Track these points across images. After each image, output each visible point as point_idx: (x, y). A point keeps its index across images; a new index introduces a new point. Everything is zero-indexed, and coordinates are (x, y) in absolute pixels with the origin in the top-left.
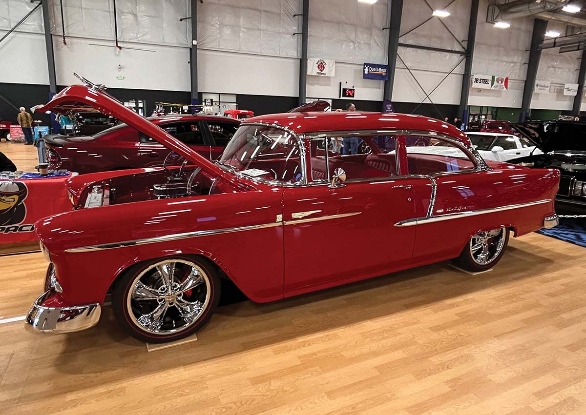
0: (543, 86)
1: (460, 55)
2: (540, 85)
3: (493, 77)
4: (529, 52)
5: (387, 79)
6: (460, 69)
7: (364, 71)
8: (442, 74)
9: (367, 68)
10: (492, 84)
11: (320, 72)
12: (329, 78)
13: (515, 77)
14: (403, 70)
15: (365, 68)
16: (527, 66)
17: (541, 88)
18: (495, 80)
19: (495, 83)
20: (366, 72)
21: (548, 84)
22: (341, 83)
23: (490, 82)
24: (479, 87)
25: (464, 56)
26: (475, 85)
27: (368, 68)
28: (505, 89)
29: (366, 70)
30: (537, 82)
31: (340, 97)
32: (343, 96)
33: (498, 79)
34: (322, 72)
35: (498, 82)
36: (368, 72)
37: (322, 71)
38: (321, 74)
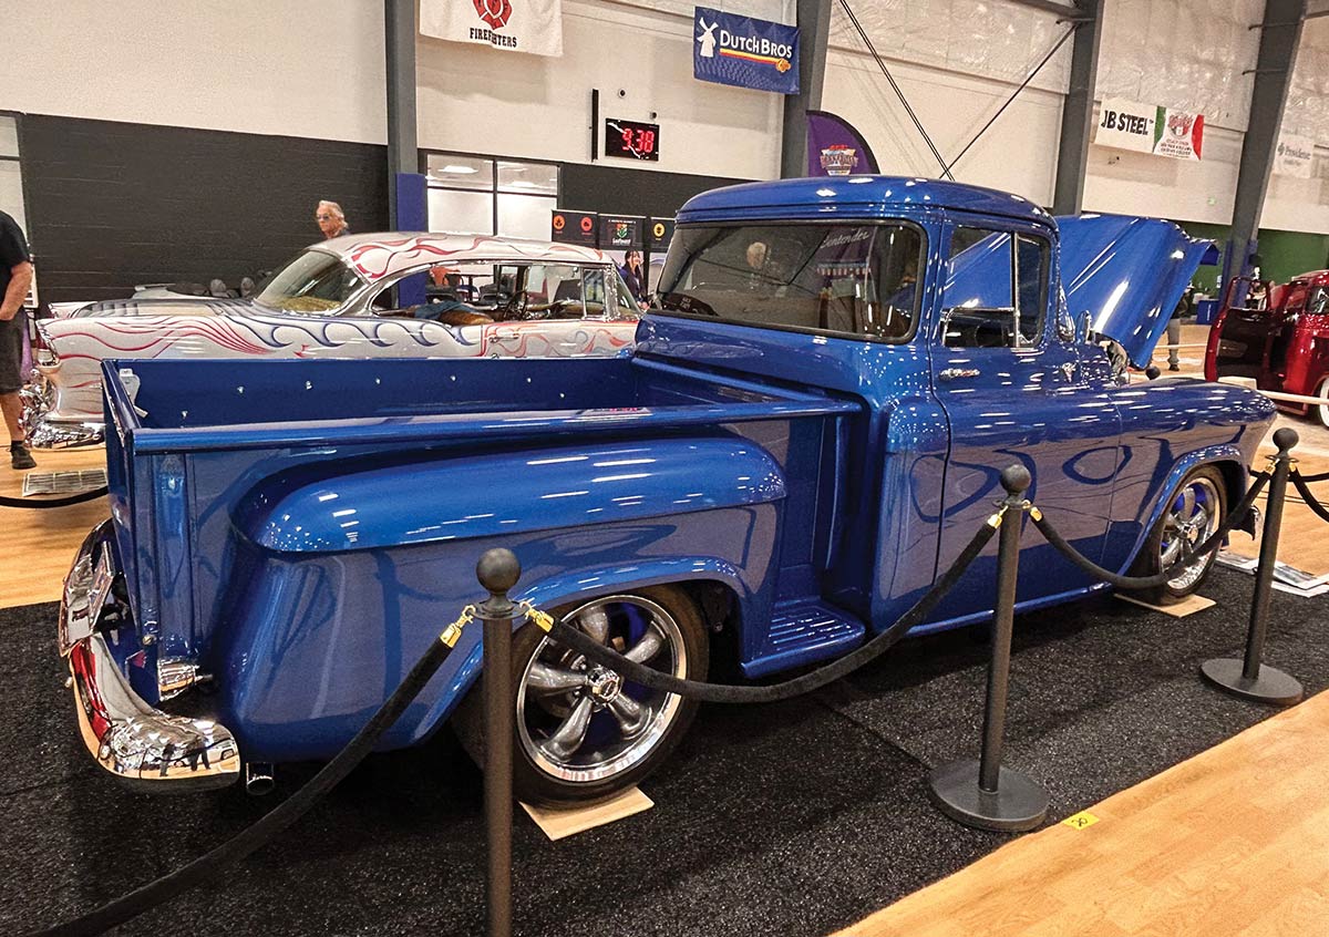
0: (1294, 153)
1: (1054, 18)
2: (1288, 150)
3: (1161, 111)
4: (1258, 31)
5: (794, 88)
6: (1056, 75)
7: (698, 45)
8: (998, 89)
9: (709, 32)
10: (1158, 135)
11: (489, 27)
12: (536, 61)
13: (1218, 119)
14: (855, 61)
15: (698, 32)
16: (1251, 78)
17: (1290, 158)
18: (1167, 123)
19: (1167, 131)
20: (707, 51)
21: (1308, 147)
22: (595, 93)
23: (1151, 128)
24: (1116, 145)
25: (1070, 24)
26: (1104, 137)
27: (716, 33)
28: (1193, 155)
29: (708, 40)
30: (1282, 138)
31: (594, 155)
32: (609, 152)
33: (1173, 119)
34: (497, 31)
35: (1174, 130)
36: (716, 48)
37: (495, 24)
38: (495, 38)
